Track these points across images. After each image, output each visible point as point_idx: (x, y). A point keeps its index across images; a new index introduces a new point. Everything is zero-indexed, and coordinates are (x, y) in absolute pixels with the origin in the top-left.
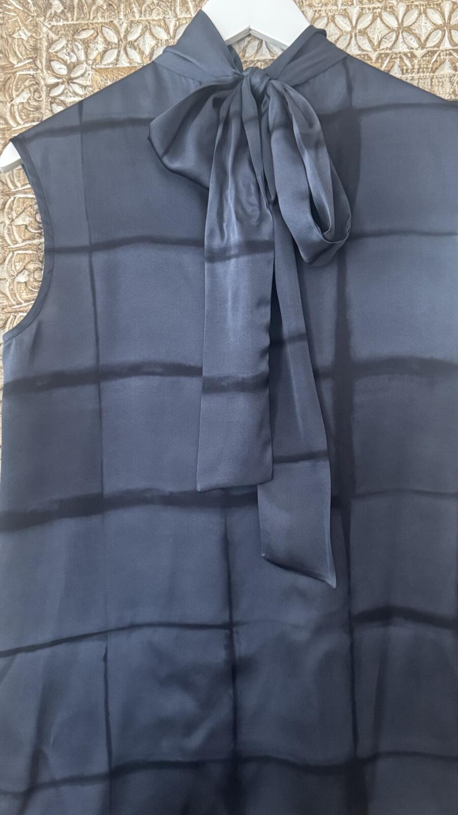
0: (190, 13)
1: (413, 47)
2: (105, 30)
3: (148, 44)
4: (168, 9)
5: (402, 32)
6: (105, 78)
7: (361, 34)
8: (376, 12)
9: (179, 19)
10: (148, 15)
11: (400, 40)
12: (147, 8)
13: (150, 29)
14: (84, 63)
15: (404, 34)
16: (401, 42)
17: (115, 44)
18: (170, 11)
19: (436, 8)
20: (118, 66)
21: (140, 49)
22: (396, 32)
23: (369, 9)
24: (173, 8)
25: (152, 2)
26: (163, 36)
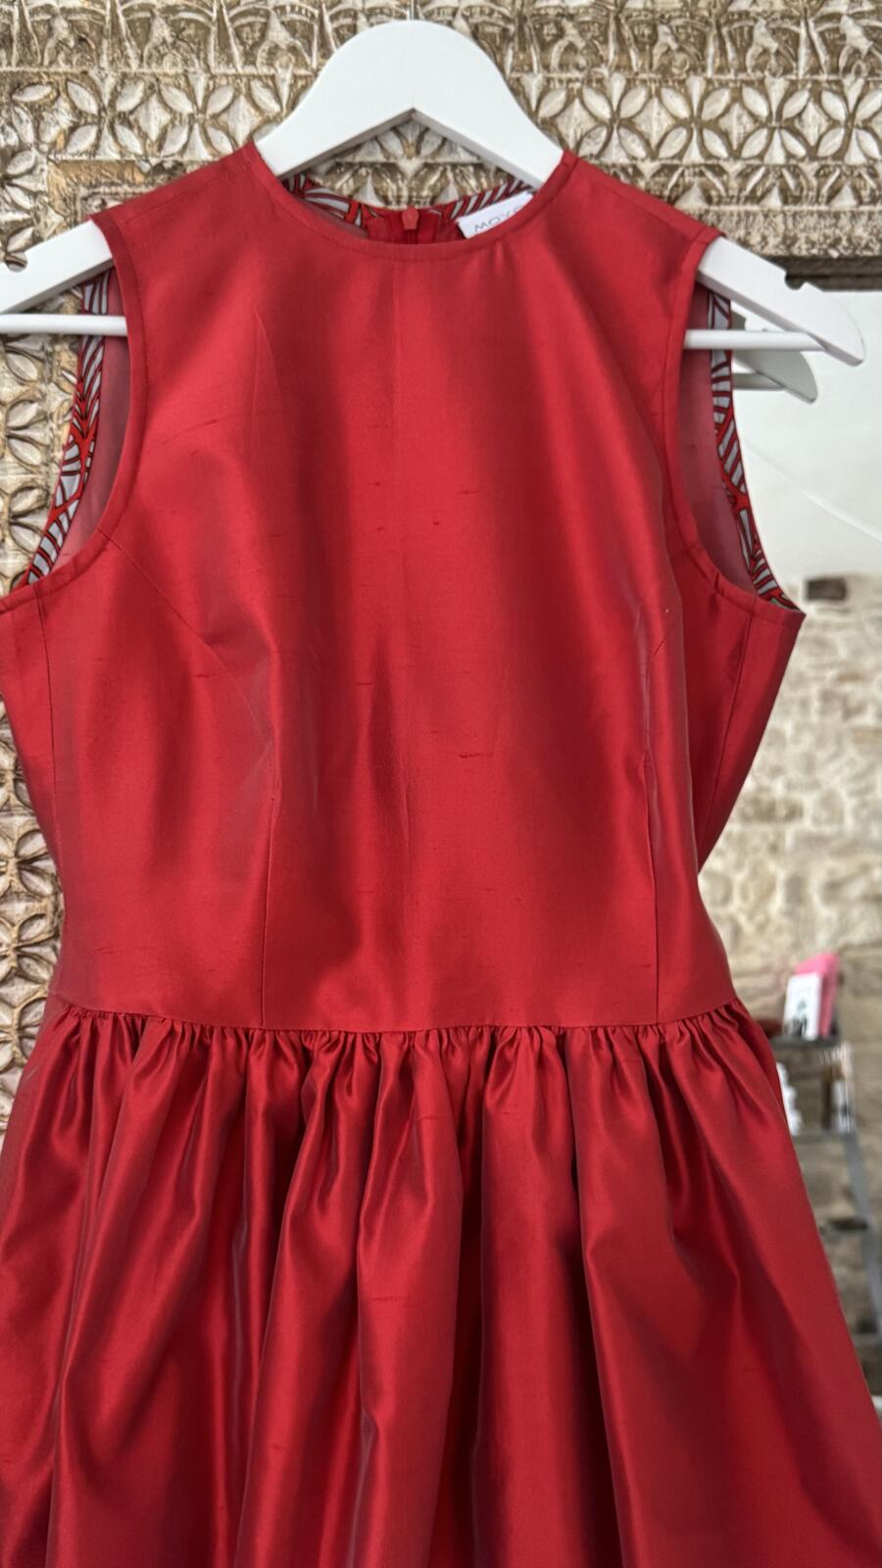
0: (234, 66)
1: (635, 155)
2: (73, 88)
3: (156, 119)
4: (194, 56)
5: (618, 128)
6: (75, 180)
8: (572, 89)
9: (213, 77)
10: (154, 65)
11: (615, 140)
12: (154, 52)
13: (160, 93)
14: (33, 149)
15: (623, 131)
16: (614, 146)
17: (93, 116)
18: (196, 61)
19: (678, 88)
20: (98, 158)
21: (139, 128)
22: (608, 128)
23: (561, 81)
24: (202, 55)
25: (161, 40)
26: (185, 106)
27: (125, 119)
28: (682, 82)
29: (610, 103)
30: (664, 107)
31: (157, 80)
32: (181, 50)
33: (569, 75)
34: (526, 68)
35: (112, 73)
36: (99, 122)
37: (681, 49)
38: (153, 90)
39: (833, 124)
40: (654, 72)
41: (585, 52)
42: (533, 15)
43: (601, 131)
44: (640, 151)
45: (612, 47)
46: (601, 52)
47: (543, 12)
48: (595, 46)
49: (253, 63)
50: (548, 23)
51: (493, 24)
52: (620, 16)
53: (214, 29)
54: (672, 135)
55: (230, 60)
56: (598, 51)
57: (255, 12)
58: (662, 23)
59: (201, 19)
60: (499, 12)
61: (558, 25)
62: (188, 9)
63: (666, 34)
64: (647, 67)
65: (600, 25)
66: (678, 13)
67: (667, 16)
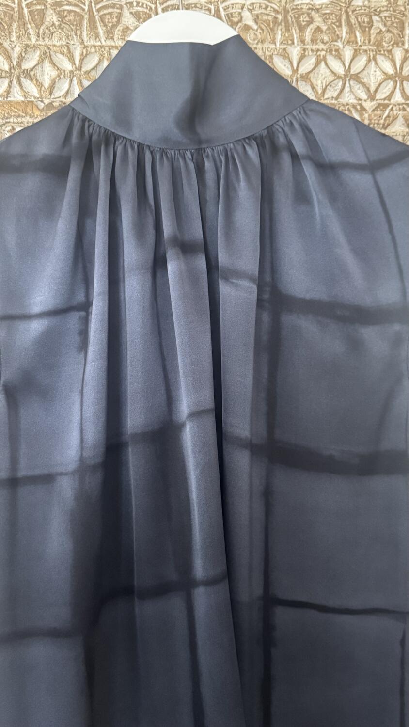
0: (100, 40)
1: (361, 98)
3: (48, 74)
4: (73, 33)
5: (349, 80)
7: (303, 79)
8: (320, 55)
9: (86, 47)
10: (46, 39)
11: (347, 89)
12: (47, 31)
13: (50, 56)
15: (352, 82)
16: (347, 92)
17: (6, 72)
18: (75, 37)
19: (387, 55)
20: (9, 99)
21: (37, 80)
22: (343, 80)
23: (312, 51)
24: (78, 33)
25: (52, 23)
26: (67, 66)
27: (27, 74)
28: (390, 52)
29: (344, 64)
30: (379, 67)
31: (49, 49)
32: (65, 30)
33: (317, 47)
34: (290, 42)
35: (19, 44)
36: (10, 76)
37: (388, 31)
38: (46, 55)
40: (371, 45)
41: (327, 32)
42: (293, 9)
43: (338, 83)
44: (364, 96)
45: (344, 29)
46: (338, 33)
47: (299, 7)
48: (334, 28)
49: (112, 38)
50: (303, 14)
51: (268, 15)
52: (349, 10)
53: (86, 16)
54: (384, 84)
55: (97, 36)
56: (336, 31)
57: (113, 6)
58: (375, 15)
59: (78, 10)
60: (271, 7)
61: (308, 14)
62: (69, 4)
63: (377, 21)
64: (367, 42)
65: (336, 15)
66: (385, 8)
67: (378, 10)
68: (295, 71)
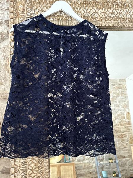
2: (38, 7)
12: (47, 4)
14: (34, 14)
27: (44, 11)
35: (43, 6)
36: (41, 11)
39: (118, 13)
40: (99, 7)
41: (92, 5)
44: (98, 15)
45: (95, 5)
51: (83, 2)
52: (96, 2)
61: (89, 2)
63: (100, 4)
65: (93, 2)
68: (87, 11)
